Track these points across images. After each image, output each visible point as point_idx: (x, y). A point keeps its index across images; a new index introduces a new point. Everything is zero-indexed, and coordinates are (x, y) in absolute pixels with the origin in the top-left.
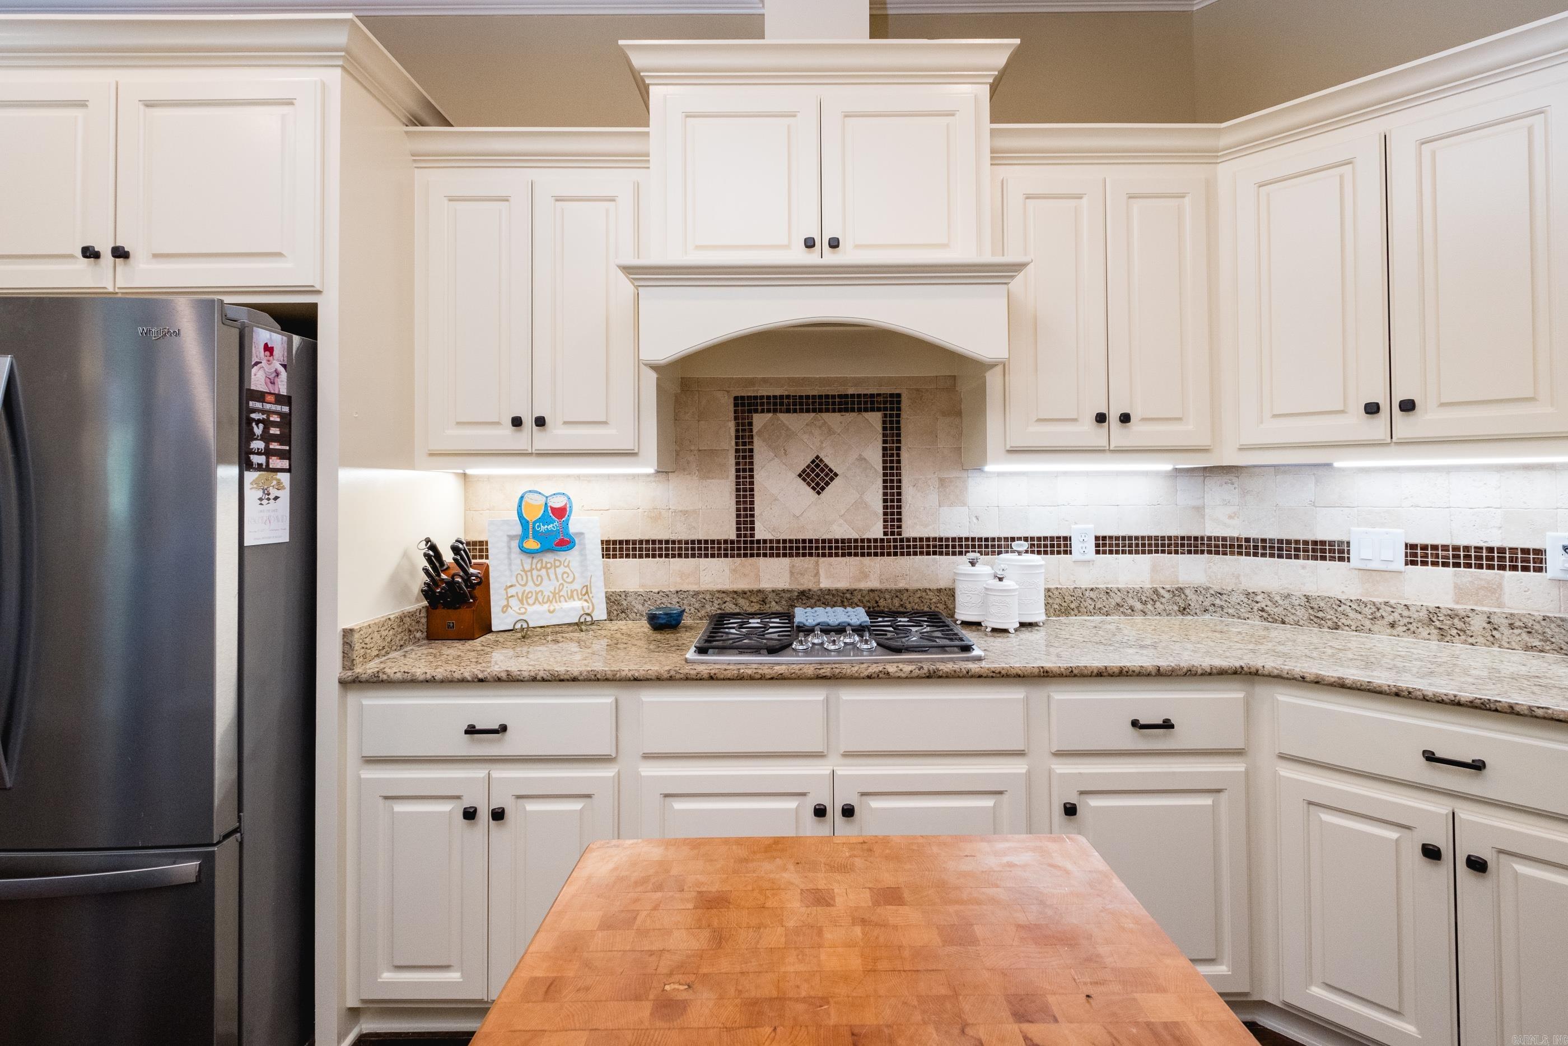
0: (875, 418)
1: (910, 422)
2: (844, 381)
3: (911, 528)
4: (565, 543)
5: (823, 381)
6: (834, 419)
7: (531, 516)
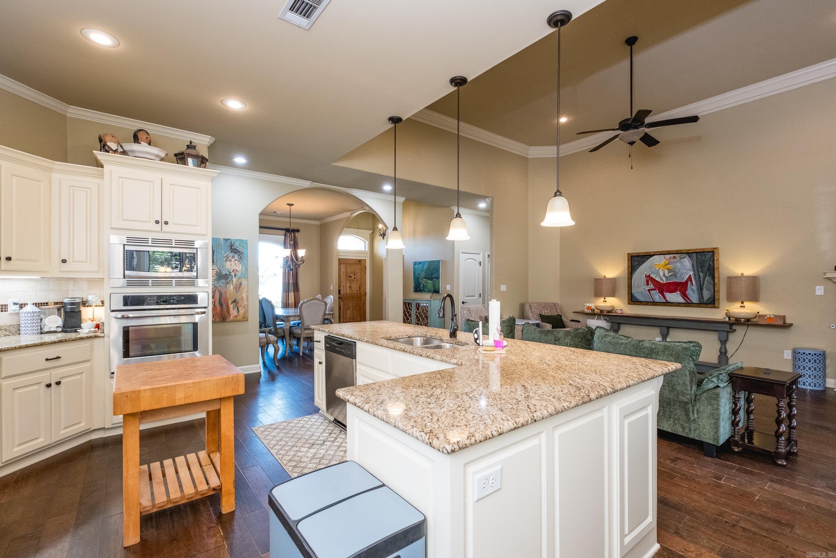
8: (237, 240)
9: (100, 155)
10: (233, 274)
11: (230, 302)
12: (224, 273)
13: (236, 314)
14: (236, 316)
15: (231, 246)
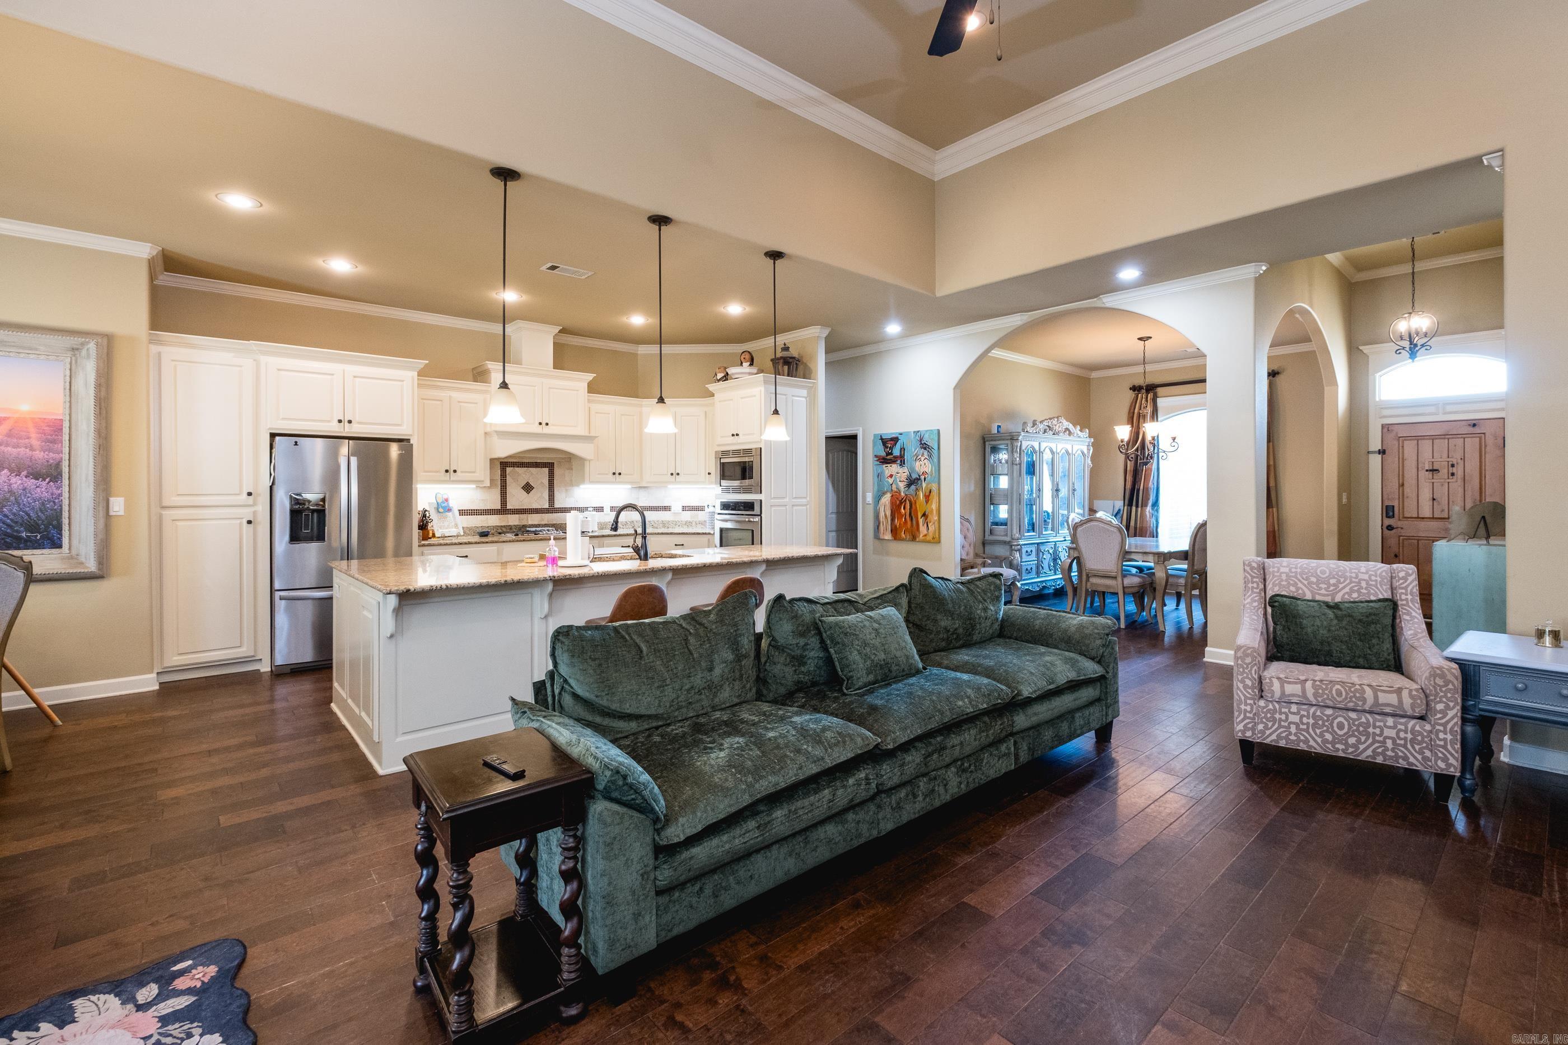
0: (546, 470)
1: (557, 472)
2: (536, 458)
3: (557, 505)
4: (449, 510)
5: (529, 458)
6: (533, 470)
7: (440, 501)
8: (927, 431)
9: (712, 387)
10: (922, 477)
11: (920, 515)
12: (914, 476)
13: (925, 532)
14: (925, 535)
15: (921, 440)
